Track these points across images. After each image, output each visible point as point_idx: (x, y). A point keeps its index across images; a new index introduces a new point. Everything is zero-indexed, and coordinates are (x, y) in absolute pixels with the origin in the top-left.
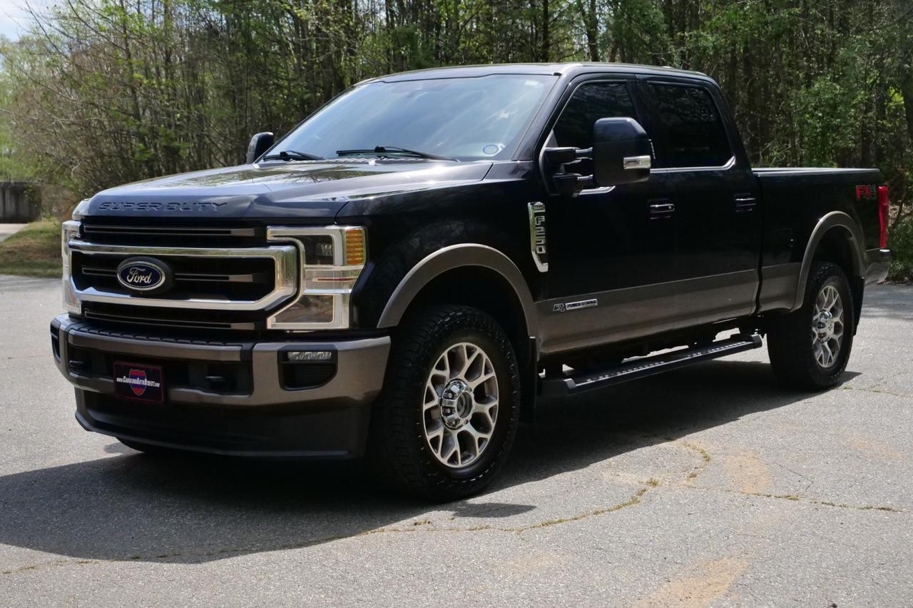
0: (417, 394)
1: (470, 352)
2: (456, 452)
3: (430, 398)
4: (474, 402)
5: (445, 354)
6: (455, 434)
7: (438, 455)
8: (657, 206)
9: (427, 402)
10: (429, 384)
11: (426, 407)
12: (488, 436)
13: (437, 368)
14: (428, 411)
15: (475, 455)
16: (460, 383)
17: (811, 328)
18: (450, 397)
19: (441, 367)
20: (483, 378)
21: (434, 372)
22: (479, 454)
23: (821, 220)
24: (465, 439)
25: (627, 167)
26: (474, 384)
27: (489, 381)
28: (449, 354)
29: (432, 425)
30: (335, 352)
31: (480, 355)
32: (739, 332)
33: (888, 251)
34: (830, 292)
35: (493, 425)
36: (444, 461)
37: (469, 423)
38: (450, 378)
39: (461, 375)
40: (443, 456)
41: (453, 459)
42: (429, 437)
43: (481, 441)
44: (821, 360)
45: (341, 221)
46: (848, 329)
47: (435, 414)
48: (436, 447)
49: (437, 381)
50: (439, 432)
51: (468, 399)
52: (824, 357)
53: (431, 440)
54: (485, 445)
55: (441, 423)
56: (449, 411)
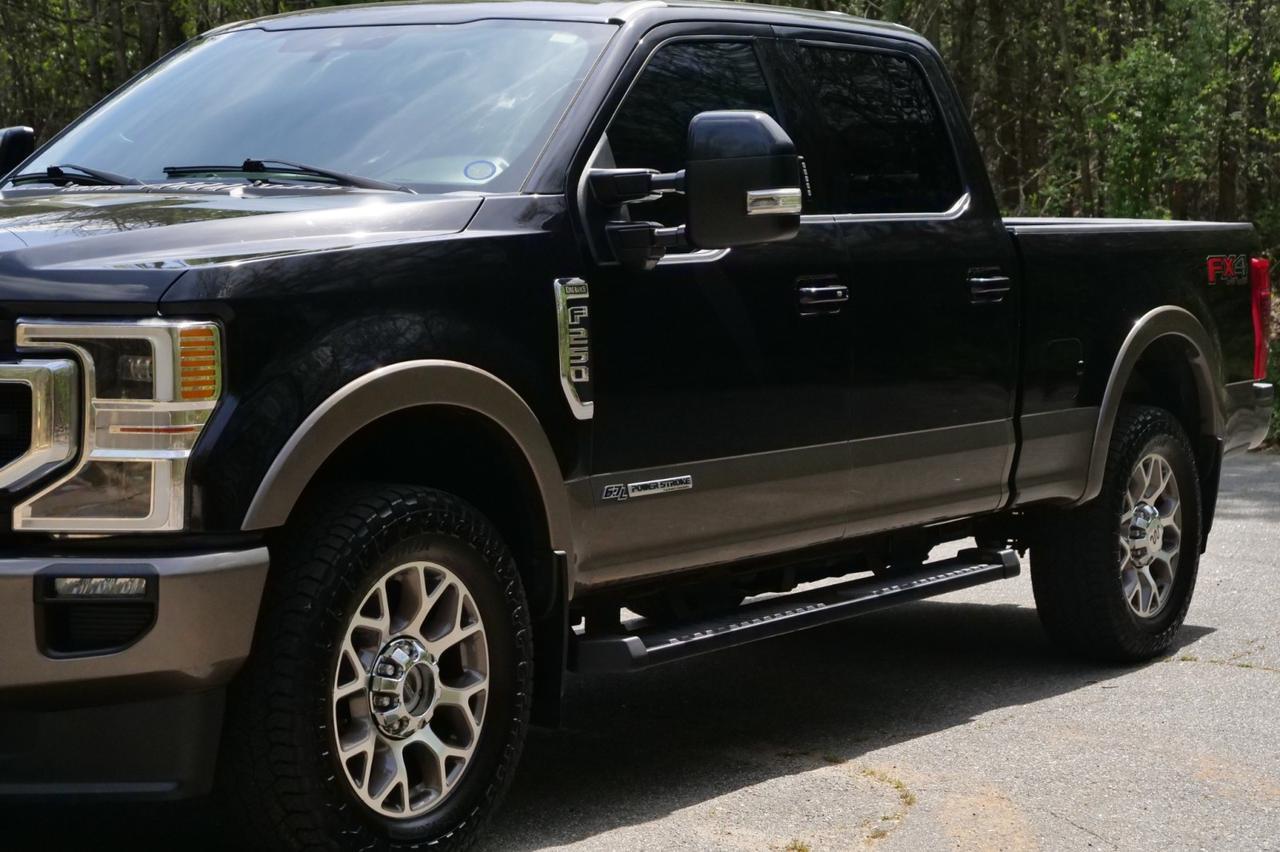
0: (323, 666)
1: (432, 580)
2: (399, 787)
3: (348, 674)
4: (438, 683)
5: (381, 585)
6: (398, 749)
7: (363, 793)
8: (813, 290)
9: (340, 684)
10: (347, 645)
11: (339, 693)
12: (466, 754)
13: (364, 613)
14: (344, 702)
15: (440, 792)
16: (410, 644)
17: (1117, 539)
18: (390, 672)
19: (372, 610)
20: (457, 634)
21: (358, 620)
22: (446, 790)
23: (1139, 323)
24: (418, 758)
25: (754, 211)
26: (438, 647)
27: (469, 640)
28: (390, 584)
29: (351, 728)
30: (153, 580)
31: (451, 588)
32: (975, 546)
33: (1270, 385)
34: (1155, 466)
35: (477, 730)
36: (376, 804)
37: (428, 726)
38: (391, 634)
39: (414, 628)
40: (372, 793)
41: (395, 799)
42: (345, 755)
43: (451, 762)
44: (1135, 601)
45: (171, 311)
46: (1191, 540)
47: (358, 709)
48: (358, 774)
49: (364, 640)
50: (367, 745)
51: (426, 677)
52: (1142, 597)
53: (350, 762)
54: (459, 771)
55: (370, 725)
56: (386, 702)
